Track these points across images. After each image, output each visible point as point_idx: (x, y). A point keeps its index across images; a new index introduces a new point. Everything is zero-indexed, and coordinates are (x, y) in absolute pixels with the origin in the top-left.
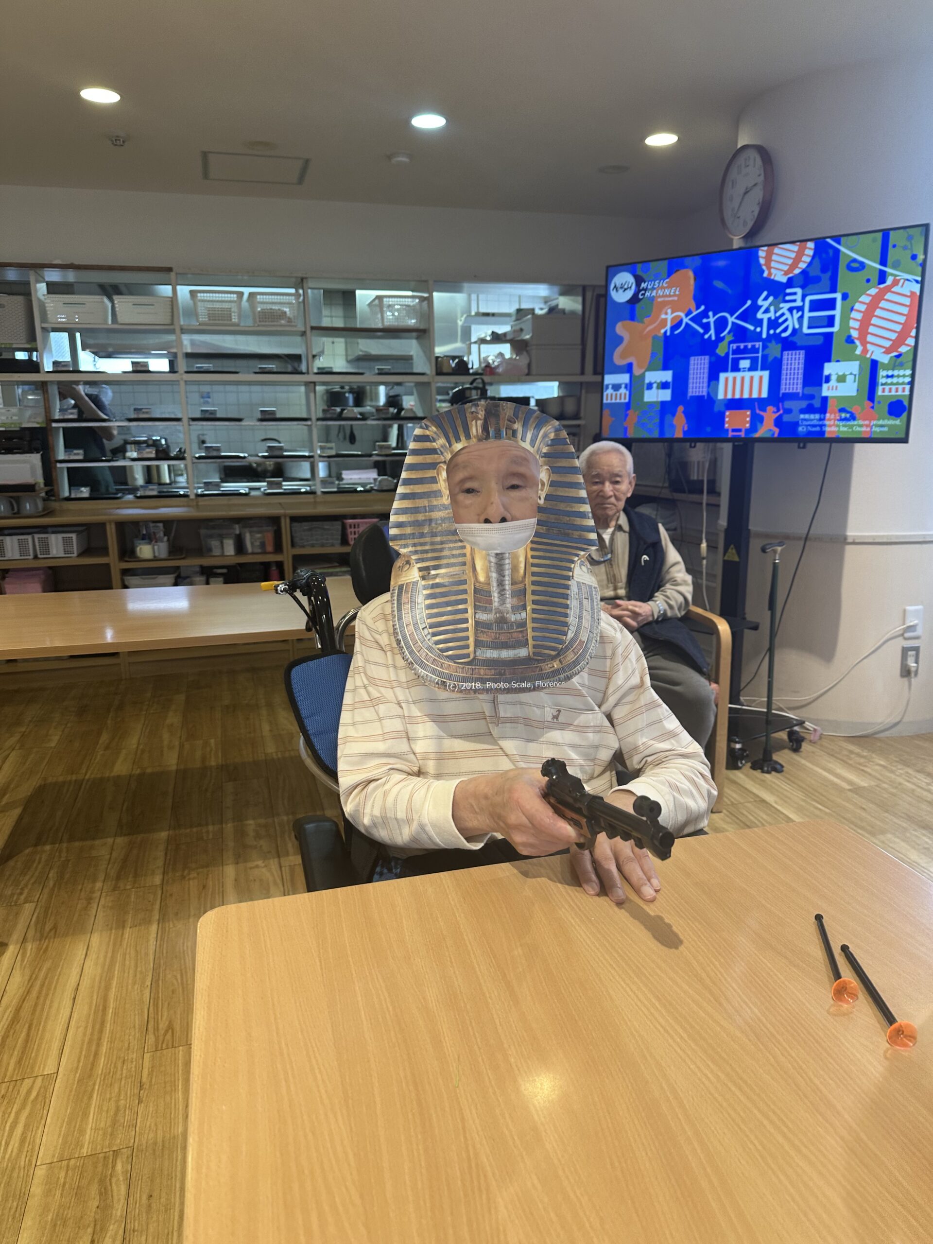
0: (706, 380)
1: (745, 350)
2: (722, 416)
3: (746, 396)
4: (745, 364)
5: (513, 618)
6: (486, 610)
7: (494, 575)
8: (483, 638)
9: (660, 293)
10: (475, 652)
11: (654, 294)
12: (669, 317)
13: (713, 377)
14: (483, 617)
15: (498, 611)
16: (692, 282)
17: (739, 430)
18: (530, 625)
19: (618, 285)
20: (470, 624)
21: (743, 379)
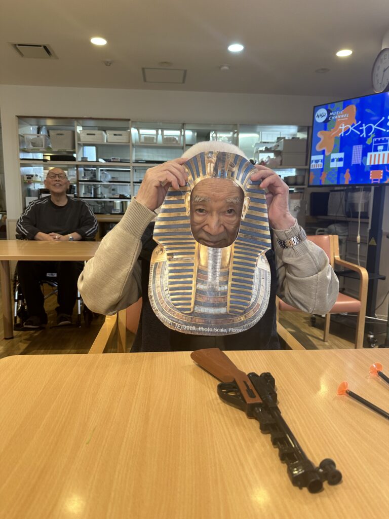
0: (361, 156)
1: (381, 141)
2: (368, 173)
3: (381, 163)
4: (380, 148)
5: (219, 289)
6: (203, 283)
7: (211, 262)
8: (199, 300)
9: (339, 117)
10: (194, 307)
11: (336, 117)
12: (343, 128)
13: (364, 154)
14: (201, 287)
15: (211, 284)
16: (355, 110)
17: (377, 180)
18: (229, 294)
19: (319, 114)
20: (193, 291)
21: (379, 155)
